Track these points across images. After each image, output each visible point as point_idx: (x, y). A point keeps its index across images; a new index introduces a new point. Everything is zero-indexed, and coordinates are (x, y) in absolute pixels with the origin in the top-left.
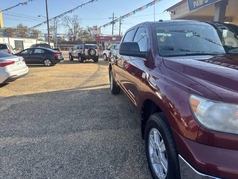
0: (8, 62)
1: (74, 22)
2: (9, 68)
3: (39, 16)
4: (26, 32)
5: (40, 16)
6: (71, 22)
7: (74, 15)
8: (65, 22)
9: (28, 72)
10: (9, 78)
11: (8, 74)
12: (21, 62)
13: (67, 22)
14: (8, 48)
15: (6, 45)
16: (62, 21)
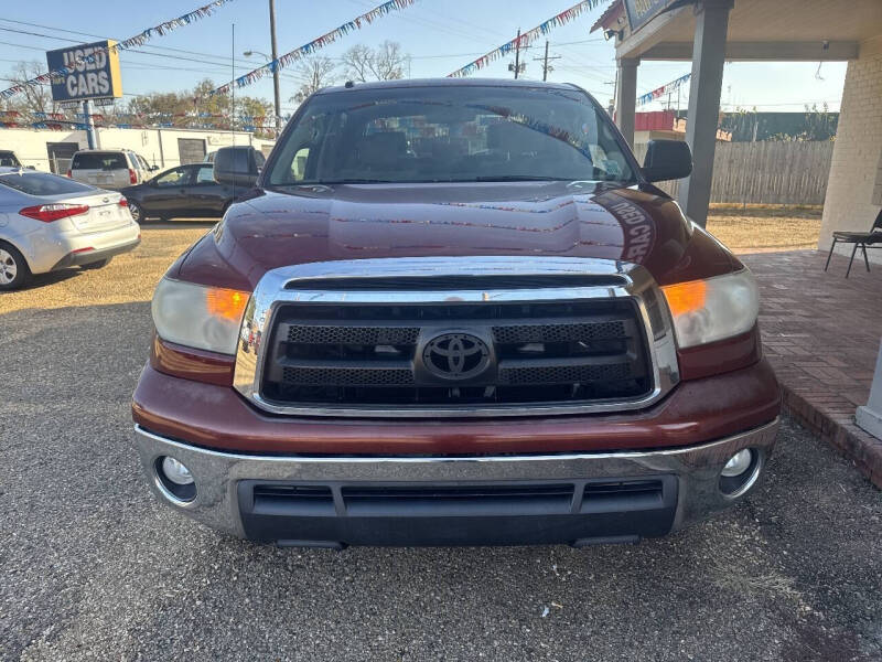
0: (68, 207)
1: (385, 68)
2: (71, 226)
3: (248, 54)
4: (224, 111)
5: (250, 54)
6: (375, 67)
7: (386, 42)
8: (352, 69)
9: (135, 238)
10: (69, 255)
11: (65, 243)
12: (114, 208)
13: (360, 68)
14: (131, 166)
15: (123, 155)
16: (342, 67)
